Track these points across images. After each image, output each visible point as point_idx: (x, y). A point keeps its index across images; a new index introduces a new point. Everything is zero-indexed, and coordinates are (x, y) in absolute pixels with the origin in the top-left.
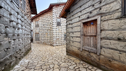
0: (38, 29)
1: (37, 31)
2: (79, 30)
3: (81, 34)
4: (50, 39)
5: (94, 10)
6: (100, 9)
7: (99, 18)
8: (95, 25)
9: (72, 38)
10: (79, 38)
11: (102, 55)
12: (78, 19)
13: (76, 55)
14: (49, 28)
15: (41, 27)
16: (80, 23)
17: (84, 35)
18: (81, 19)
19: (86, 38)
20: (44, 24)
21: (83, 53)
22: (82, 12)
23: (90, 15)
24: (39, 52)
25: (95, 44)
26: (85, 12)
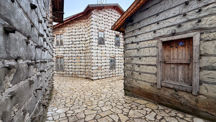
0: (61, 49)
1: (60, 52)
2: (155, 54)
3: (158, 60)
4: (84, 67)
5: (186, 22)
6: (200, 21)
7: (197, 37)
8: (188, 47)
9: (139, 66)
10: (154, 68)
11: (202, 94)
12: (151, 36)
13: (147, 95)
14: (84, 49)
15: (68, 46)
16: (155, 42)
17: (165, 62)
18: (157, 35)
19: (168, 68)
20: (74, 40)
21: (162, 91)
22: (161, 23)
23: (178, 30)
24: (72, 92)
25: (186, 77)
26: (167, 23)
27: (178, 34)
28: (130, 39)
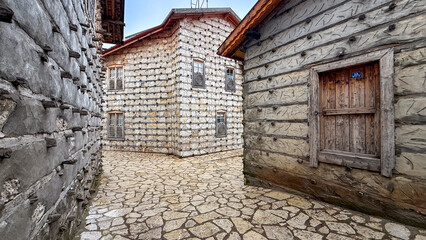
0: (118, 97)
1: (117, 103)
2: (304, 98)
3: (311, 110)
5: (366, 31)
6: (392, 28)
7: (387, 59)
8: (371, 81)
9: (273, 125)
10: (304, 126)
11: (400, 174)
12: (296, 62)
13: (289, 181)
14: (164, 96)
15: (132, 91)
16: (304, 74)
17: (324, 114)
18: (309, 60)
19: (331, 124)
20: (144, 79)
21: (320, 172)
22: (316, 37)
23: (349, 49)
24: (139, 179)
25: (368, 141)
26: (327, 37)
27: (350, 56)
28: (255, 71)
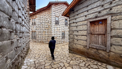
0: (34, 27)
1: (34, 29)
2: (86, 29)
3: (87, 32)
5: (103, 10)
6: (111, 9)
7: (109, 18)
8: (104, 25)
9: (77, 36)
10: (85, 37)
11: (112, 52)
12: (84, 18)
13: (81, 52)
14: (47, 27)
15: (38, 25)
16: (86, 22)
17: (91, 34)
18: (87, 18)
19: (93, 38)
20: (42, 22)
21: (90, 50)
22: (89, 11)
23: (99, 15)
24: (40, 50)
25: (103, 42)
26: (93, 11)
27: (99, 17)
28: (72, 21)
